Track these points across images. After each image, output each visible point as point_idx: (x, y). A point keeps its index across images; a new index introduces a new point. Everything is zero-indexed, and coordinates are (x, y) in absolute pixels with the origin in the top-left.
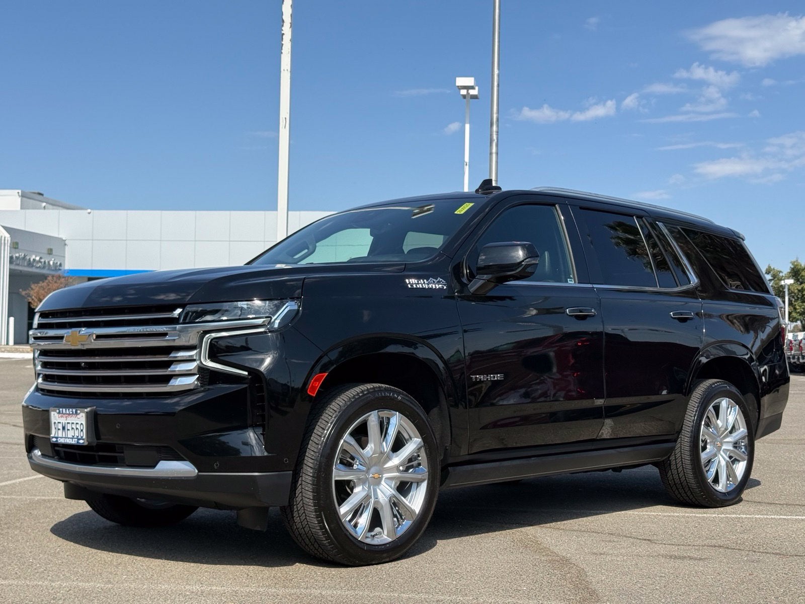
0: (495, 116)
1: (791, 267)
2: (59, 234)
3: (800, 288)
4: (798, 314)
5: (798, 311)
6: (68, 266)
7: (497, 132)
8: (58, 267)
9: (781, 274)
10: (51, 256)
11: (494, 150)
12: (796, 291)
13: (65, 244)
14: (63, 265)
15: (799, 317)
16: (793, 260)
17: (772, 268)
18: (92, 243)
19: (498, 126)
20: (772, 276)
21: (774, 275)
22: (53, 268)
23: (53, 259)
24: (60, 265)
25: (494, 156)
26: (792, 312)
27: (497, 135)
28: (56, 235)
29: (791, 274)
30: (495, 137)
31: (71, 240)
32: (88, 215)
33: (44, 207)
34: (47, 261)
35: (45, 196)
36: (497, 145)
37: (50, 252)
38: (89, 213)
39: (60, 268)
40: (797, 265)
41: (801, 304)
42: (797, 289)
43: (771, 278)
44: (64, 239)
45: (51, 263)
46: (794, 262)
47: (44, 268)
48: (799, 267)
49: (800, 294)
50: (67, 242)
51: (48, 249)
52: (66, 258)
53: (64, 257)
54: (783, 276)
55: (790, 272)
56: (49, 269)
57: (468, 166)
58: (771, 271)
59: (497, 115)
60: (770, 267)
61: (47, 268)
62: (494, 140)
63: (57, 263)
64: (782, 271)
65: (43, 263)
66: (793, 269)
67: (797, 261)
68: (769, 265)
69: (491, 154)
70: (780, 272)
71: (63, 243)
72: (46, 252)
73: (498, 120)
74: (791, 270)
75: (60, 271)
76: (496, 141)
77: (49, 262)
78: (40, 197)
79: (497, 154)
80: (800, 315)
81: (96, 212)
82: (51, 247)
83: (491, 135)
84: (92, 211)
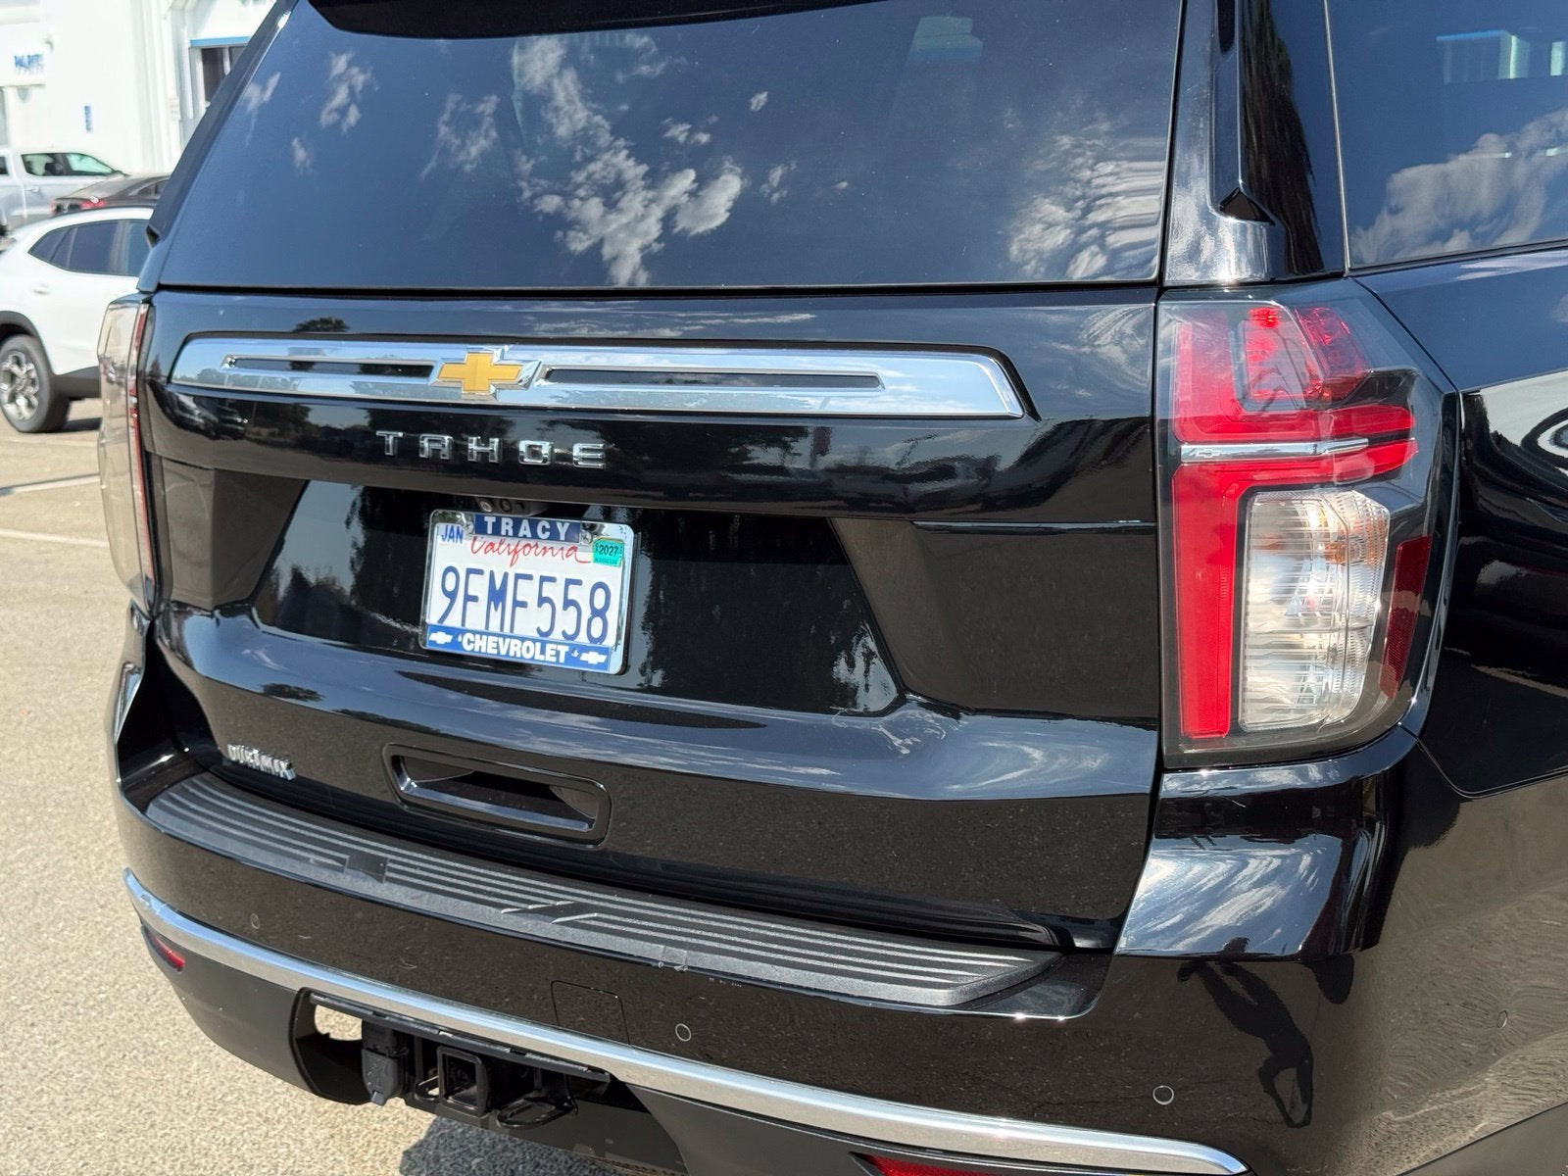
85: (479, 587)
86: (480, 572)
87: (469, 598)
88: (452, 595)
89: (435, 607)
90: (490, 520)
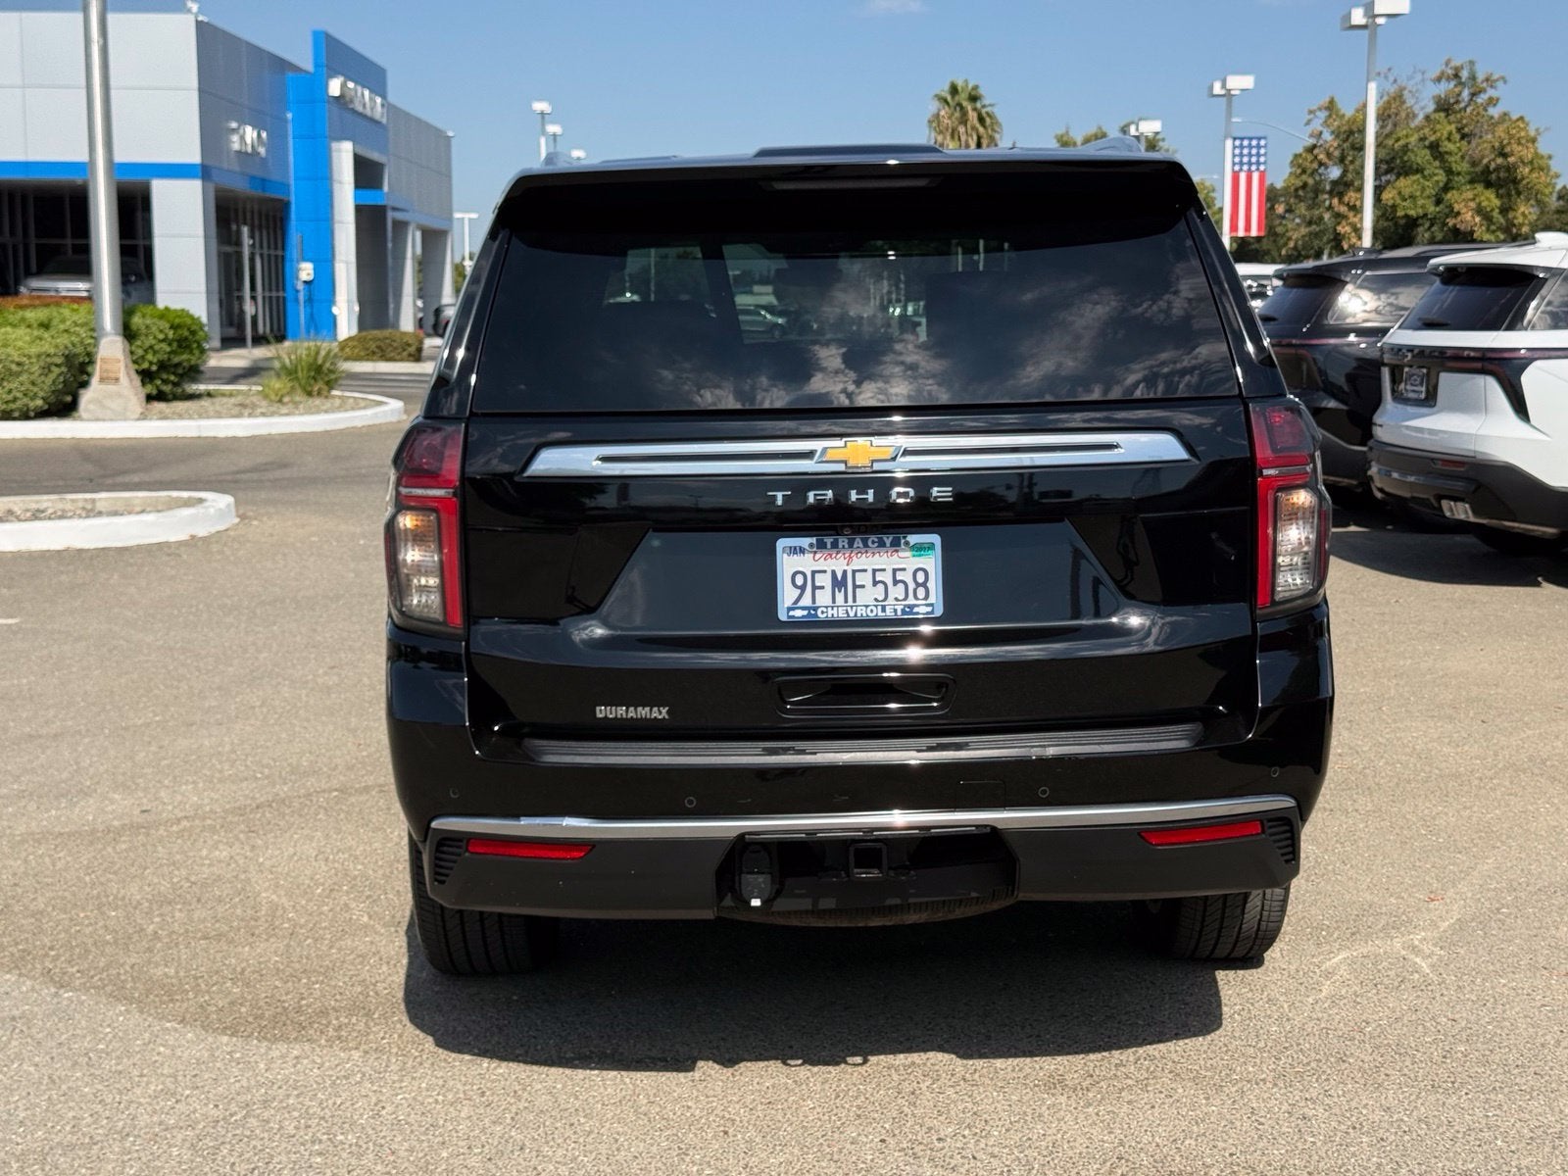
46: (1062, 136)
67: (1067, 132)
85: (824, 580)
86: (823, 572)
87: (816, 588)
88: (801, 588)
89: (787, 595)
90: (829, 540)
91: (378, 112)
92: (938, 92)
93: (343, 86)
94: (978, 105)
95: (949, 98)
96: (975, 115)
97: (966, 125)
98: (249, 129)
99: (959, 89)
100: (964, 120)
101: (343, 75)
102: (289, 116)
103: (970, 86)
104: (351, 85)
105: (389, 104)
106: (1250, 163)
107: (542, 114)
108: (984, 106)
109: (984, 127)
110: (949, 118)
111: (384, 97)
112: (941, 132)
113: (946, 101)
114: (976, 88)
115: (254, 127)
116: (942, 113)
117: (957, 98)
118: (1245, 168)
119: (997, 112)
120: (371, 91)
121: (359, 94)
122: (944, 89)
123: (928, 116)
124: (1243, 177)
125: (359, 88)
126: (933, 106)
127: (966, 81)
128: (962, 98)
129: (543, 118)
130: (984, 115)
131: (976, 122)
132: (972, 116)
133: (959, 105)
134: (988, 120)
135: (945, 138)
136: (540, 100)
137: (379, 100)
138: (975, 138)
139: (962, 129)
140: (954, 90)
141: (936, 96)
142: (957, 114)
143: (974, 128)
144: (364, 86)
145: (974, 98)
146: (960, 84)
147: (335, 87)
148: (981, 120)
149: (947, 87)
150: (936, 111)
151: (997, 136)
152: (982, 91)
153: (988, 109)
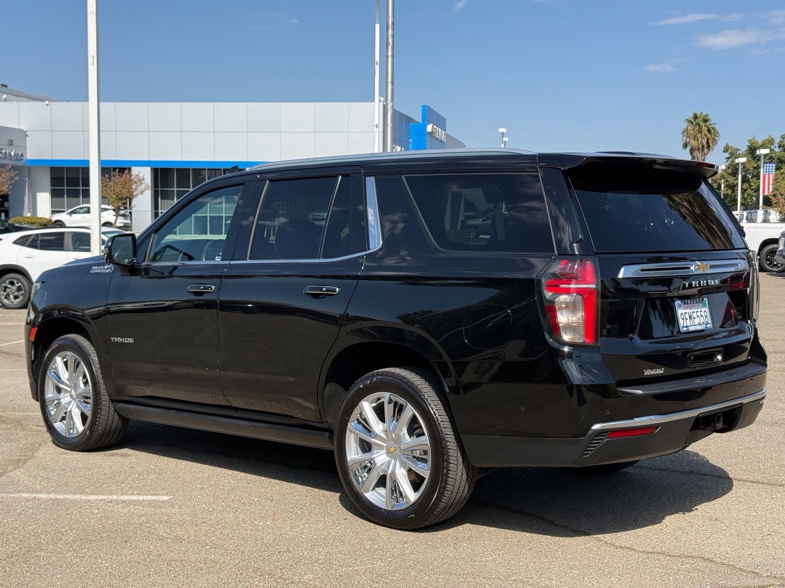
0: (390, 20)
1: (748, 145)
2: (19, 126)
3: (755, 166)
4: (753, 191)
5: (753, 187)
6: (29, 156)
7: (393, 36)
8: (19, 157)
9: (739, 152)
10: (12, 147)
11: (390, 53)
12: (752, 169)
13: (26, 135)
14: (24, 156)
15: (754, 194)
16: (750, 139)
17: (730, 146)
18: (52, 134)
19: (393, 30)
20: (729, 154)
21: (731, 153)
22: (14, 159)
23: (14, 150)
24: (22, 155)
25: (390, 59)
26: (747, 189)
27: (393, 38)
28: (17, 127)
29: (747, 152)
30: (390, 40)
31: (32, 131)
32: (46, 107)
33: (5, 99)
34: (8, 152)
35: (9, 87)
36: (393, 49)
37: (11, 143)
38: (47, 105)
39: (22, 158)
40: (753, 143)
41: (756, 181)
42: (753, 167)
43: (729, 156)
44: (24, 130)
45: (12, 153)
46: (751, 140)
47: (5, 158)
48: (756, 145)
49: (755, 171)
50: (27, 133)
51: (9, 140)
52: (28, 149)
53: (26, 147)
54: (740, 154)
55: (747, 150)
56: (10, 159)
57: (378, 65)
58: (729, 149)
59: (392, 19)
60: (727, 145)
61: (8, 159)
62: (390, 44)
63: (18, 153)
64: (740, 149)
65: (4, 154)
66: (750, 147)
67: (754, 138)
68: (727, 143)
69: (387, 57)
70: (738, 150)
71: (24, 134)
72: (6, 143)
73: (393, 24)
74: (749, 148)
75: (22, 161)
76: (391, 44)
77: (10, 153)
78: (4, 89)
79: (393, 57)
80: (755, 192)
81: (54, 104)
82: (12, 139)
83: (387, 39)
84: (50, 103)
85: (687, 316)
86: (686, 313)
87: (686, 319)
88: (683, 319)
89: (681, 322)
90: (686, 301)
91: (443, 138)
92: (687, 118)
93: (433, 127)
94: (708, 124)
95: (693, 121)
96: (706, 128)
97: (701, 133)
98: (398, 147)
99: (698, 116)
100: (700, 132)
101: (432, 123)
102: (411, 140)
103: (704, 115)
104: (435, 127)
105: (447, 134)
106: (769, 172)
107: (503, 133)
108: (710, 124)
109: (711, 134)
110: (693, 130)
111: (445, 131)
112: (688, 137)
113: (692, 123)
114: (707, 115)
115: (400, 146)
116: (689, 128)
117: (697, 120)
118: (768, 173)
119: (717, 127)
120: (441, 129)
121: (437, 130)
122: (690, 116)
123: (682, 129)
124: (767, 176)
125: (437, 128)
126: (685, 125)
127: (702, 112)
128: (700, 120)
129: (503, 135)
130: (711, 128)
131: (706, 131)
132: (705, 129)
133: (698, 124)
134: (712, 131)
135: (690, 140)
136: (502, 128)
137: (444, 132)
138: (706, 139)
139: (699, 135)
140: (696, 117)
141: (686, 119)
142: (697, 128)
143: (705, 135)
144: (439, 128)
145: (705, 121)
146: (698, 113)
147: (429, 128)
148: (709, 131)
149: (692, 116)
150: (686, 127)
151: (717, 138)
152: (710, 117)
153: (713, 126)
